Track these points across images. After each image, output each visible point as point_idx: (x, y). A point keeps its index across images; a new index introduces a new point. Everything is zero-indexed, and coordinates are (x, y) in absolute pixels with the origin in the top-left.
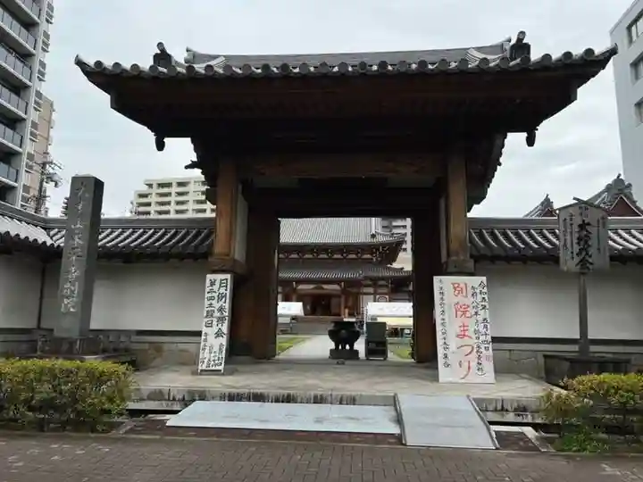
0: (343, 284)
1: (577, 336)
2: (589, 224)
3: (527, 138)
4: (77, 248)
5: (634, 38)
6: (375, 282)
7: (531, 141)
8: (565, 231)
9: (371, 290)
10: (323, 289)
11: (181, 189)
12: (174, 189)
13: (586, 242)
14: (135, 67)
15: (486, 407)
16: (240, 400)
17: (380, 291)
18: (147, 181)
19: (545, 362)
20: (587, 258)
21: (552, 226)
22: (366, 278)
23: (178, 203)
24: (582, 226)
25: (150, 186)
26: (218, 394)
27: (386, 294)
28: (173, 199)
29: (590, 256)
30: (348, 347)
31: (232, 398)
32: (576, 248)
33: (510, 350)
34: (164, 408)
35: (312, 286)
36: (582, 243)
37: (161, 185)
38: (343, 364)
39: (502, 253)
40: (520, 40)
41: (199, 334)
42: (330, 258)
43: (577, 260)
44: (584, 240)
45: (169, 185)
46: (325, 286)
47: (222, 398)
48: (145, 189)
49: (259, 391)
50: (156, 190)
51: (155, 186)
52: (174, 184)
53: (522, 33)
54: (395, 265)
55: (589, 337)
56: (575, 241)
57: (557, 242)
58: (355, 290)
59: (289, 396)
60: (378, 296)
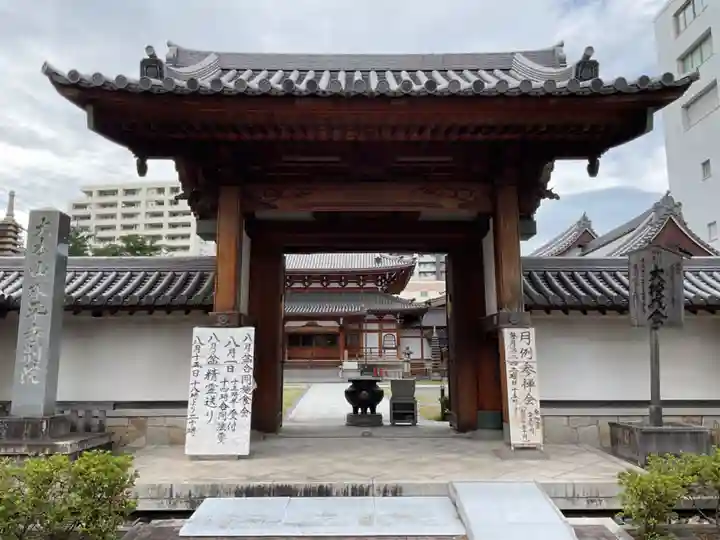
0: (341, 320)
1: (648, 397)
2: (662, 271)
3: (589, 166)
4: (39, 302)
5: (682, 27)
6: (380, 316)
7: (593, 170)
8: (636, 280)
9: (375, 326)
10: (317, 326)
11: (130, 198)
12: (120, 198)
13: (659, 292)
14: (120, 78)
15: (555, 493)
16: (262, 495)
17: (386, 327)
18: (85, 187)
19: (611, 429)
20: (660, 310)
21: (614, 268)
22: (370, 312)
23: (126, 216)
24: (656, 273)
25: (90, 194)
26: (233, 489)
27: (394, 331)
28: (119, 210)
29: (664, 309)
30: (369, 410)
31: (250, 492)
32: (648, 299)
33: (568, 416)
34: (166, 507)
35: (304, 323)
36: (655, 293)
37: (102, 193)
38: (370, 435)
39: (559, 302)
40: (586, 57)
41: (184, 404)
42: (325, 288)
43: (649, 312)
44: (656, 290)
45: (114, 192)
46: (319, 323)
47: (239, 493)
48: (83, 198)
49: (284, 483)
50: (97, 199)
51: (95, 194)
52: (120, 192)
53: (590, 49)
54: (404, 295)
55: (662, 399)
56: (647, 290)
57: (627, 292)
58: (356, 327)
59: (321, 487)
60: (384, 334)
